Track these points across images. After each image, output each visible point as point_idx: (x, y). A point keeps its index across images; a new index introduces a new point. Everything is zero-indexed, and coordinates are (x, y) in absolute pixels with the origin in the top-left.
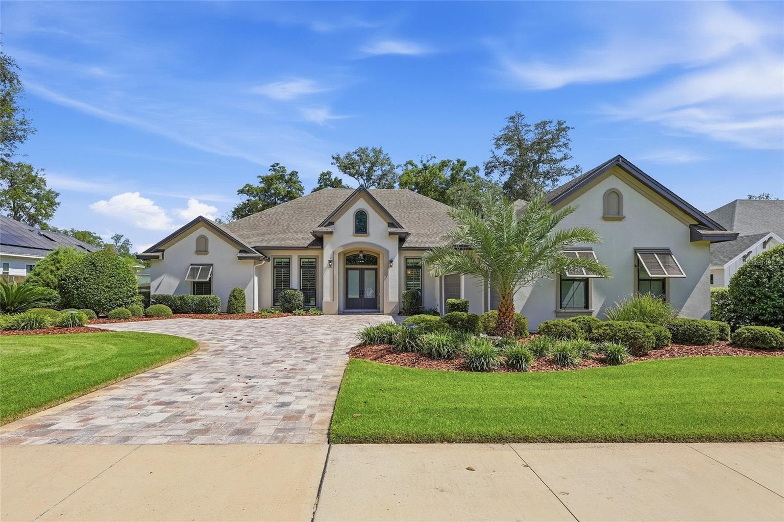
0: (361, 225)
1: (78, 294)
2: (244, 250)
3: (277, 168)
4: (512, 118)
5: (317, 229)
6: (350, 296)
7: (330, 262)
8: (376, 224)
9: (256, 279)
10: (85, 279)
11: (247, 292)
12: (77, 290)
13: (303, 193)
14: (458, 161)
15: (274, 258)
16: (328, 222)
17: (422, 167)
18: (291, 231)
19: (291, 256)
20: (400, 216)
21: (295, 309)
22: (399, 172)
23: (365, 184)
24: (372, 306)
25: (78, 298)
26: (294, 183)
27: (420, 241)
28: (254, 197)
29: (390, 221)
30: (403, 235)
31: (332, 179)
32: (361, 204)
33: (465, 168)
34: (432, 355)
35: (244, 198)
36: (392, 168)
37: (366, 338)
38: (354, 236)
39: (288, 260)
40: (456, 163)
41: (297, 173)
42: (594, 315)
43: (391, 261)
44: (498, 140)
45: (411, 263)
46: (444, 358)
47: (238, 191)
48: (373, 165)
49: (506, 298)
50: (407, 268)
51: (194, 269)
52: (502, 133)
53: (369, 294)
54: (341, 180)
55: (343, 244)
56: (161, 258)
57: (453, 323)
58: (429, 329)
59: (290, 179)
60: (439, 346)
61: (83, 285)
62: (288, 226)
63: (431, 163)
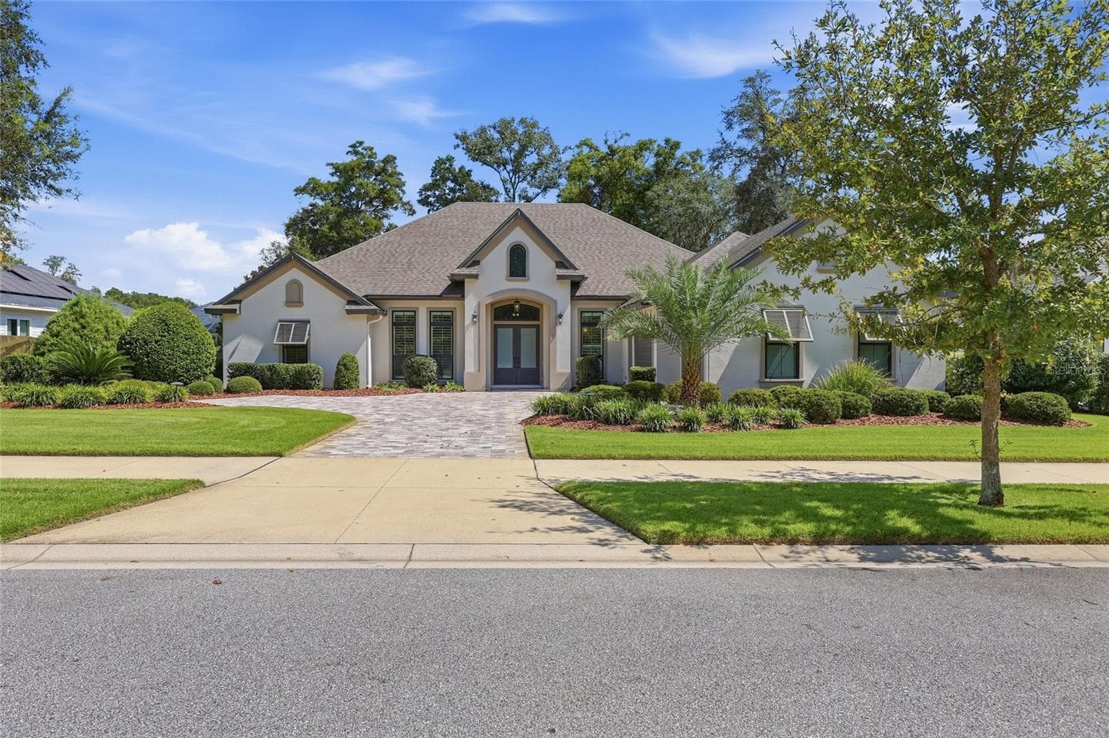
0: (518, 263)
1: (148, 362)
2: (353, 300)
3: (360, 149)
4: (751, 80)
5: (456, 271)
6: (499, 366)
7: (474, 317)
8: (539, 262)
9: (369, 340)
10: (156, 342)
11: (359, 357)
12: (147, 357)
13: (404, 192)
14: (667, 141)
15: (393, 311)
16: (471, 261)
17: (608, 150)
18: (415, 272)
19: (418, 308)
20: (573, 247)
21: (426, 384)
22: (566, 157)
23: (511, 179)
24: (532, 378)
25: (149, 368)
26: (391, 176)
27: (601, 286)
28: (322, 199)
29: (559, 259)
30: (577, 279)
31: (455, 170)
32: (518, 235)
33: (678, 154)
34: (609, 421)
35: (306, 201)
36: (555, 152)
37: (540, 409)
38: (508, 280)
39: (413, 313)
40: (663, 144)
41: (395, 158)
42: (805, 386)
43: (560, 316)
44: (728, 114)
45: (589, 317)
46: (621, 423)
47: (295, 190)
48: (524, 148)
49: (691, 365)
50: (583, 324)
51: (285, 326)
52: (736, 103)
53: (527, 363)
54: (470, 171)
55: (493, 292)
56: (238, 312)
57: (634, 392)
58: (607, 396)
59: (384, 170)
60: (616, 412)
61: (155, 351)
62: (410, 263)
63: (621, 143)
